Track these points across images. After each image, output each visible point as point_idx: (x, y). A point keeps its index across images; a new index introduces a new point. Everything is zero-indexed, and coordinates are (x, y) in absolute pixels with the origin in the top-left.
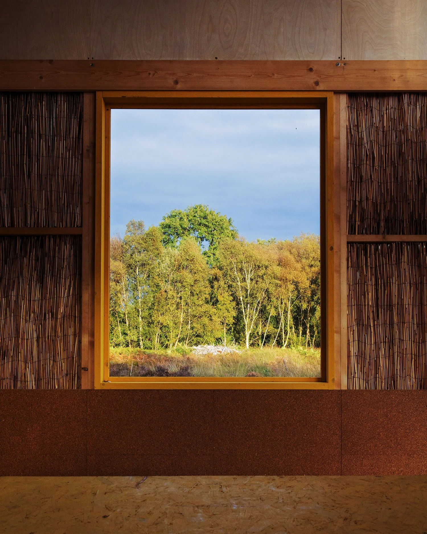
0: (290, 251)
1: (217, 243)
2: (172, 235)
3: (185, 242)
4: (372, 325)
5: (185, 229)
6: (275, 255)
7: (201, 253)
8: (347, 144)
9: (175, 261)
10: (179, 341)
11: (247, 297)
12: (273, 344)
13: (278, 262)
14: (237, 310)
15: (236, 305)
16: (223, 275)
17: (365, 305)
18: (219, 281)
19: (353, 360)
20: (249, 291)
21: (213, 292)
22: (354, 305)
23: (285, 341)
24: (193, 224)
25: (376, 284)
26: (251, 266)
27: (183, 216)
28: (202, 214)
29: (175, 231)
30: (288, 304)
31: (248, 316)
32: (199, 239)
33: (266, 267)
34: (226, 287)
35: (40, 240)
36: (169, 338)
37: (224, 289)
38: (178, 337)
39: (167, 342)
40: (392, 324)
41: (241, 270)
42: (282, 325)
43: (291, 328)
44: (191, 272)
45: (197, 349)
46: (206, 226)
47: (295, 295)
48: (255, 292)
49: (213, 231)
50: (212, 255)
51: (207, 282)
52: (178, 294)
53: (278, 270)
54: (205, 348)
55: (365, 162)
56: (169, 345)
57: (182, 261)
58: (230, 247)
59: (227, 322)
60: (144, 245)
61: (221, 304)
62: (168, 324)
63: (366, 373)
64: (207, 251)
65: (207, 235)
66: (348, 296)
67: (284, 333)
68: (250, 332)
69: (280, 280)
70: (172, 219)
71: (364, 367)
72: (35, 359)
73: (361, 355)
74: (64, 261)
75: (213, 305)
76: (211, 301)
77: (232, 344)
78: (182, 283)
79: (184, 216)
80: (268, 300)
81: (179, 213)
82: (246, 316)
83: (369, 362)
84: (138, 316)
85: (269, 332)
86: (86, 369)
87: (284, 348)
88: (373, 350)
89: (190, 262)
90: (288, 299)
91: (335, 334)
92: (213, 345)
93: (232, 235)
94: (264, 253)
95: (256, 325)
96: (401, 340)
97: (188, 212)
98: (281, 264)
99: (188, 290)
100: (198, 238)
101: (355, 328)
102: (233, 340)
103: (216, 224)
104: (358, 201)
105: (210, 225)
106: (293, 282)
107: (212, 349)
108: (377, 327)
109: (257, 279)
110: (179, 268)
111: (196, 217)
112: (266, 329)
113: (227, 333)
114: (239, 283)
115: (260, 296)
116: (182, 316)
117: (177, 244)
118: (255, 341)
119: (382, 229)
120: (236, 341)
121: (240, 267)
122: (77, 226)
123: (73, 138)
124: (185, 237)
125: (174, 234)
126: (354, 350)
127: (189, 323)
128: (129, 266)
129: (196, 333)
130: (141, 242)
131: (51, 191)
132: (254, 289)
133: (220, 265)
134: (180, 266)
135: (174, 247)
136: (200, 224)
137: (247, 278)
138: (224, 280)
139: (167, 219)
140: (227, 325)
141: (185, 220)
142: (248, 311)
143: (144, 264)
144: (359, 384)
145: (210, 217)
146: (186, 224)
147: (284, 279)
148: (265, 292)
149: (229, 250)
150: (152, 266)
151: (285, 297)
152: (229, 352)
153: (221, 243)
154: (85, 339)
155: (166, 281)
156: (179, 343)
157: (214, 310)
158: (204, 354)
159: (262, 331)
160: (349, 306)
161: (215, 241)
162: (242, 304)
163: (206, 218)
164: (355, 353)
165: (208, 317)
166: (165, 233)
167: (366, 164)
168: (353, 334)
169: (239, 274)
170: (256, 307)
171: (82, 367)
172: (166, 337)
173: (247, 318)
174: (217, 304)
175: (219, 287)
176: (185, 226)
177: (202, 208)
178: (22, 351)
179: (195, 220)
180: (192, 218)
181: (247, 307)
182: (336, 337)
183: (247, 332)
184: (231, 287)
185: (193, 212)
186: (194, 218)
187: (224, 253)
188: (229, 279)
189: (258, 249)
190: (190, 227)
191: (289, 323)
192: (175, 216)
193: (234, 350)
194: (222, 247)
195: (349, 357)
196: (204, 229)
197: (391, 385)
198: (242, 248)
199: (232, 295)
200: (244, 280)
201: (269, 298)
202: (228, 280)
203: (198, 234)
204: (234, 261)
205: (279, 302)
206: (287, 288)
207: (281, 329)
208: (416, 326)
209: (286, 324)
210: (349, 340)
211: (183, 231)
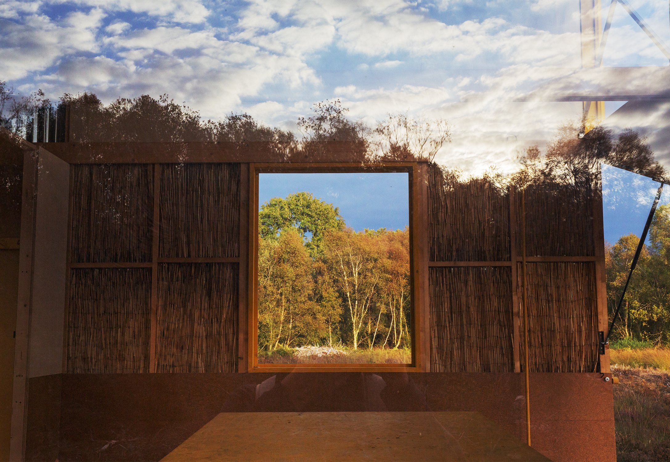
0: (402, 243)
1: (321, 234)
2: (271, 225)
3: (286, 233)
4: (448, 326)
5: (286, 219)
6: (384, 247)
7: (304, 244)
8: (428, 197)
9: (275, 254)
10: (279, 342)
11: (354, 293)
12: (384, 345)
13: (388, 255)
14: (343, 307)
15: (343, 302)
16: (328, 269)
17: (442, 312)
18: (323, 276)
19: (434, 350)
20: (356, 287)
21: (317, 287)
22: (435, 312)
23: (397, 342)
24: (295, 213)
25: (451, 297)
26: (359, 259)
27: (283, 205)
28: (305, 203)
29: (275, 221)
30: (400, 301)
31: (355, 314)
32: (302, 230)
33: (376, 260)
34: (331, 282)
35: (209, 265)
36: (269, 338)
37: (329, 284)
38: (279, 337)
39: (266, 343)
40: (462, 325)
41: (348, 263)
42: (393, 323)
43: (404, 326)
44: (292, 265)
45: (300, 350)
46: (308, 215)
47: (408, 291)
48: (363, 287)
49: (317, 220)
50: (316, 247)
51: (310, 277)
52: (279, 290)
53: (388, 263)
54: (308, 349)
55: (440, 210)
56: (269, 346)
57: (282, 253)
58: (335, 238)
59: (333, 320)
61: (326, 301)
62: (267, 323)
63: (444, 360)
64: (310, 242)
65: (310, 225)
66: (430, 305)
67: (397, 332)
68: (358, 331)
69: (391, 275)
70: (272, 208)
71: (442, 356)
72: (204, 351)
73: (440, 348)
74: (226, 281)
75: (317, 302)
76: (314, 297)
77: (338, 345)
78: (283, 278)
79: (285, 205)
80: (378, 296)
81: (280, 202)
82: (354, 314)
83: (446, 352)
85: (379, 331)
86: (242, 358)
87: (396, 348)
88: (449, 344)
89: (291, 255)
90: (400, 295)
91: (421, 333)
92: (318, 345)
93: (338, 226)
94: (373, 245)
95: (365, 323)
96: (469, 337)
97: (290, 201)
98: (392, 256)
99: (289, 285)
100: (300, 229)
101: (436, 328)
102: (339, 341)
103: (320, 213)
104: (436, 238)
105: (314, 214)
106: (405, 276)
107: (317, 350)
108: (451, 328)
109: (366, 273)
110: (280, 260)
111: (299, 206)
112: (376, 328)
113: (332, 333)
114: (346, 278)
115: (370, 292)
116: (282, 314)
117: (278, 236)
118: (364, 342)
119: (454, 258)
120: (343, 342)
121: (347, 260)
122: (236, 256)
123: (233, 194)
124: (286, 228)
125: (274, 225)
126: (434, 344)
127: (291, 321)
129: (299, 333)
131: (217, 232)
132: (362, 284)
133: (324, 259)
134: (280, 259)
135: (274, 238)
136: (302, 214)
137: (354, 272)
138: (329, 274)
139: (266, 209)
140: (333, 323)
141: (286, 209)
142: (356, 308)
144: (439, 368)
145: (313, 206)
146: (287, 213)
147: (395, 273)
148: (374, 287)
149: (334, 242)
151: (396, 293)
152: (335, 353)
153: (326, 234)
154: (241, 337)
155: (265, 276)
156: (279, 344)
157: (319, 307)
158: (308, 355)
159: (372, 330)
160: (431, 313)
161: (319, 232)
162: (350, 301)
163: (309, 207)
164: (436, 346)
165: (312, 315)
166: (265, 223)
167: (442, 212)
168: (434, 332)
169: (346, 268)
170: (364, 303)
171: (239, 356)
172: (266, 337)
173: (355, 316)
174: (322, 301)
175: (324, 282)
176: (286, 216)
177: (305, 196)
178: (195, 346)
179: (297, 209)
180: (294, 207)
181: (354, 304)
182: (422, 334)
183: (354, 332)
184: (337, 282)
185: (295, 201)
186: (297, 207)
187: (330, 245)
188: (335, 273)
189: (366, 240)
190: (292, 217)
191: (401, 322)
192: (275, 205)
193: (341, 351)
194: (327, 238)
195: (431, 348)
196: (307, 219)
197: (462, 369)
198: (349, 240)
199: (337, 291)
200: (351, 274)
201: (378, 294)
202: (333, 275)
203: (301, 224)
204: (340, 253)
205: (390, 298)
206: (399, 283)
207: (393, 328)
208: (479, 326)
209: (398, 322)
210: (431, 337)
211: (284, 221)
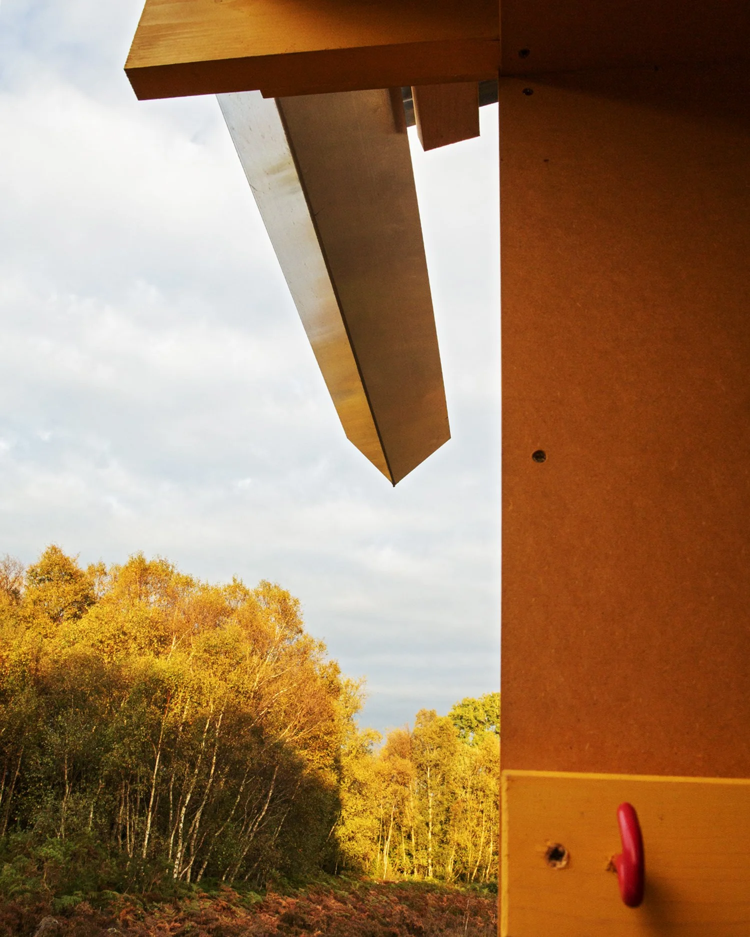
2: (464, 728)
5: (480, 722)
24: (490, 716)
27: (477, 706)
29: (467, 723)
38: (478, 864)
52: (479, 805)
57: (484, 762)
60: (438, 740)
62: (466, 846)
70: (464, 708)
79: (479, 706)
81: (473, 702)
84: (428, 832)
89: (494, 764)
97: (483, 701)
111: (494, 707)
116: (483, 836)
124: (480, 732)
125: (467, 727)
128: (420, 766)
130: (434, 736)
139: (458, 709)
141: (480, 710)
143: (438, 765)
146: (482, 715)
150: (448, 768)
155: (464, 788)
166: (456, 725)
176: (480, 719)
190: (486, 720)
192: (468, 705)
211: (477, 724)
